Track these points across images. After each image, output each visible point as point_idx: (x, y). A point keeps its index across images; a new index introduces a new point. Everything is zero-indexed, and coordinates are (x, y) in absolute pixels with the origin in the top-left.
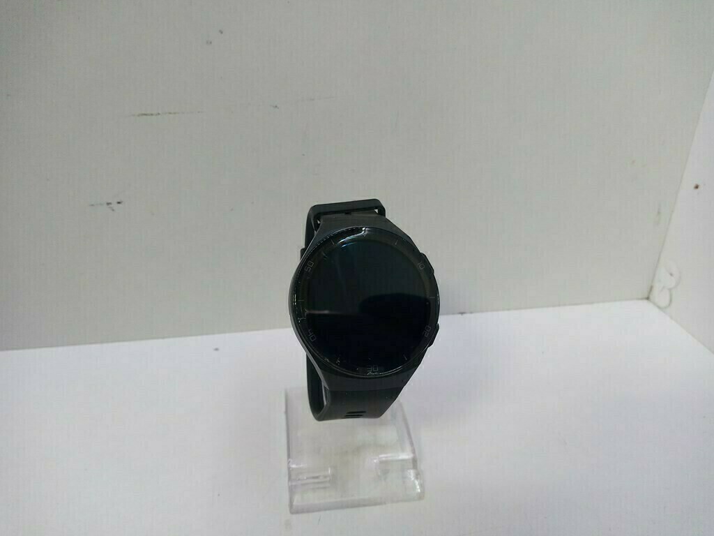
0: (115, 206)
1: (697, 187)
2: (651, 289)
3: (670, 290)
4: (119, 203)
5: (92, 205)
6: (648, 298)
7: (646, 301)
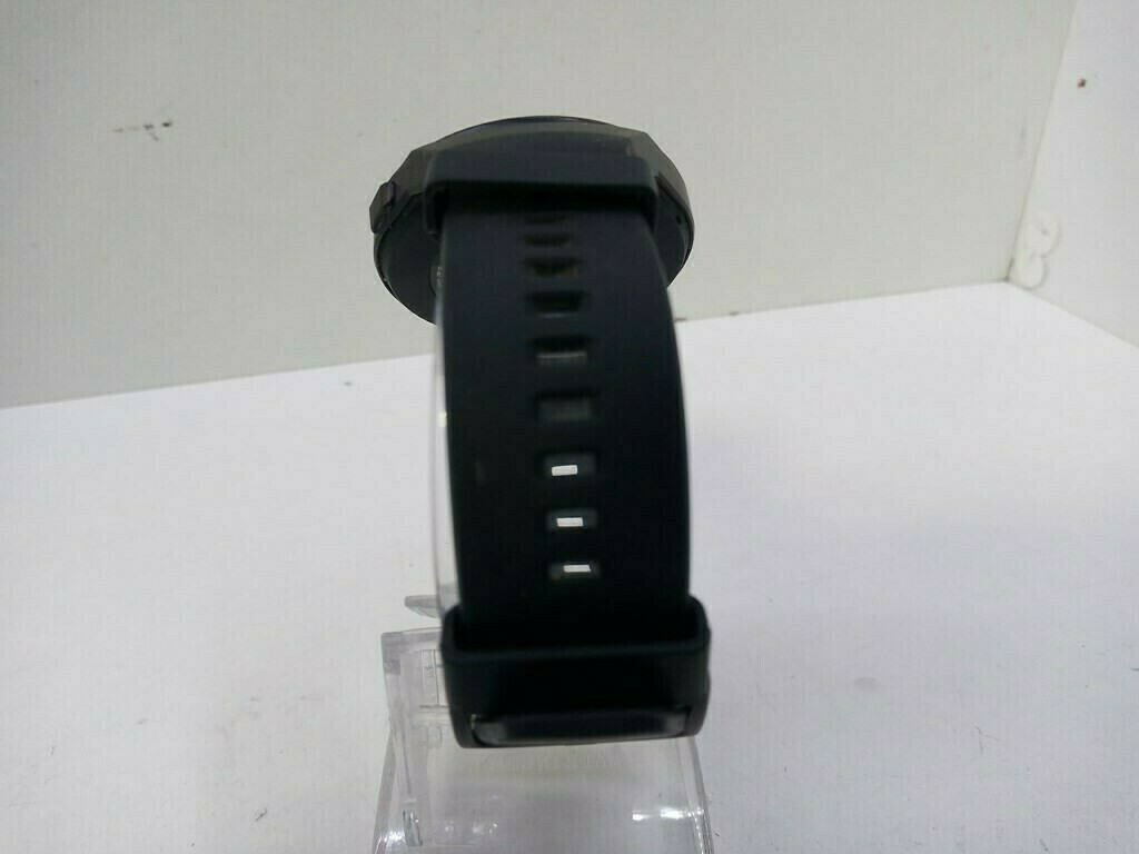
0: (160, 131)
1: (1082, 84)
2: (1012, 263)
3: (1043, 256)
4: (166, 125)
5: (120, 131)
6: (1007, 279)
7: (1004, 284)
